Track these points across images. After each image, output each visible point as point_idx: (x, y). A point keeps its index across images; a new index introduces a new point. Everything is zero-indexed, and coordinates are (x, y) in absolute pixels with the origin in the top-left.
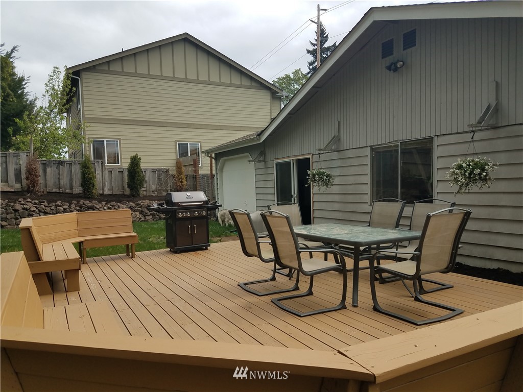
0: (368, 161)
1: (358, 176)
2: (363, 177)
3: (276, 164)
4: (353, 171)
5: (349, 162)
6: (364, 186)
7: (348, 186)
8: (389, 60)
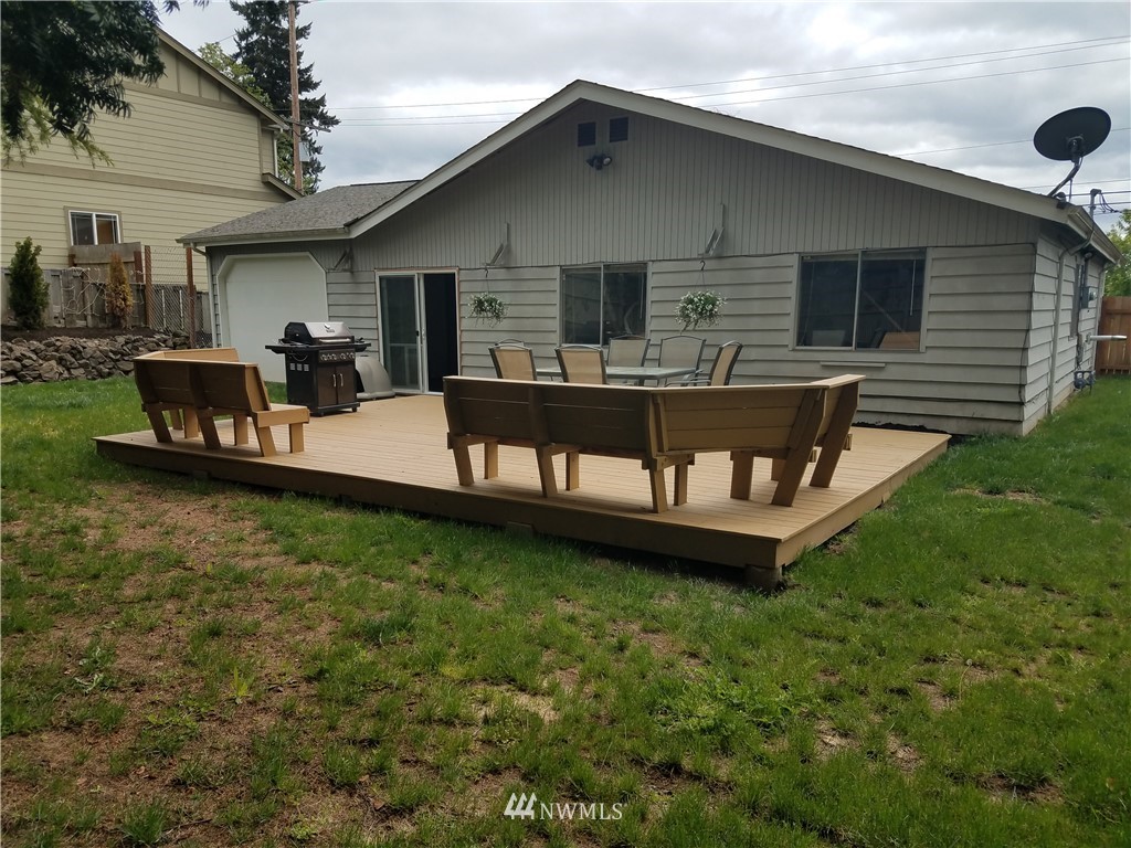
0: (556, 286)
1: (541, 307)
2: (548, 308)
3: (381, 278)
4: (532, 298)
5: (525, 286)
6: (550, 322)
7: (525, 320)
8: (589, 150)
